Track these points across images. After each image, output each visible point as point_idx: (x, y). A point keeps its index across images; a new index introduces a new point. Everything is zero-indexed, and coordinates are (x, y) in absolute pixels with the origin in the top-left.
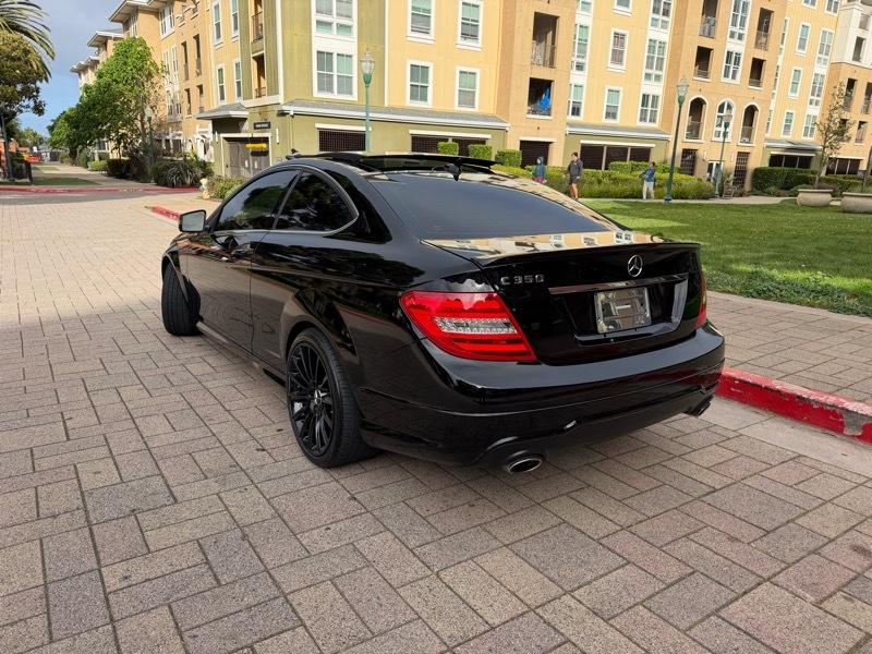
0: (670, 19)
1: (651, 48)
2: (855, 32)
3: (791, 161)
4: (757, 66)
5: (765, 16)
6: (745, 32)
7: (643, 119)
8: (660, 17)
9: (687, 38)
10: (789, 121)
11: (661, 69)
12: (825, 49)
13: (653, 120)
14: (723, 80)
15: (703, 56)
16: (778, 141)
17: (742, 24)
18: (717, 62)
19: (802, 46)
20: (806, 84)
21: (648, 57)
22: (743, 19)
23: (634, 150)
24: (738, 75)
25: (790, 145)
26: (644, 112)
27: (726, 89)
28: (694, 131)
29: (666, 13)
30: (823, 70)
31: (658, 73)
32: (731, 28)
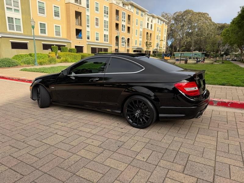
0: (108, 15)
1: (105, 22)
2: (147, 22)
3: (137, 51)
4: (129, 28)
5: (129, 16)
6: (125, 20)
7: (105, 41)
8: (106, 15)
9: (113, 21)
10: (136, 42)
11: (108, 28)
12: (141, 25)
13: (107, 41)
14: (122, 31)
15: (117, 25)
16: (134, 47)
17: (125, 18)
18: (120, 27)
19: (137, 24)
20: (138, 33)
21: (104, 25)
22: (125, 17)
23: (104, 49)
24: (125, 30)
25: (137, 48)
26: (105, 39)
27: (123, 34)
28: (117, 44)
29: (107, 14)
30: (141, 30)
31: (107, 29)
32: (122, 19)
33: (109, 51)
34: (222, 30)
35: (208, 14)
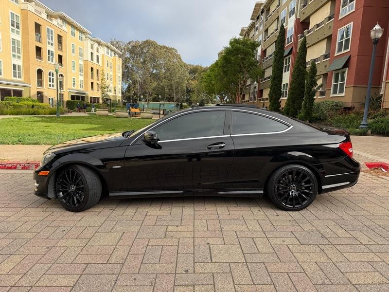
0: (20, 30)
1: (13, 42)
2: (90, 50)
3: (78, 98)
4: (60, 57)
5: (60, 37)
6: (53, 42)
7: (15, 76)
8: (15, 28)
9: (30, 41)
10: (74, 81)
11: (20, 53)
12: (81, 55)
13: (20, 77)
14: (49, 62)
15: (39, 50)
16: (72, 90)
17: (52, 39)
18: (44, 53)
19: (73, 52)
20: (77, 68)
21: (13, 47)
22: (52, 37)
23: (14, 91)
24: (54, 61)
25: (77, 91)
26: (15, 73)
27: (48, 65)
28: (40, 83)
29: (18, 27)
30: (82, 63)
31: (18, 55)
32: (48, 40)
33: (25, 96)
34: (195, 74)
35: (176, 51)
